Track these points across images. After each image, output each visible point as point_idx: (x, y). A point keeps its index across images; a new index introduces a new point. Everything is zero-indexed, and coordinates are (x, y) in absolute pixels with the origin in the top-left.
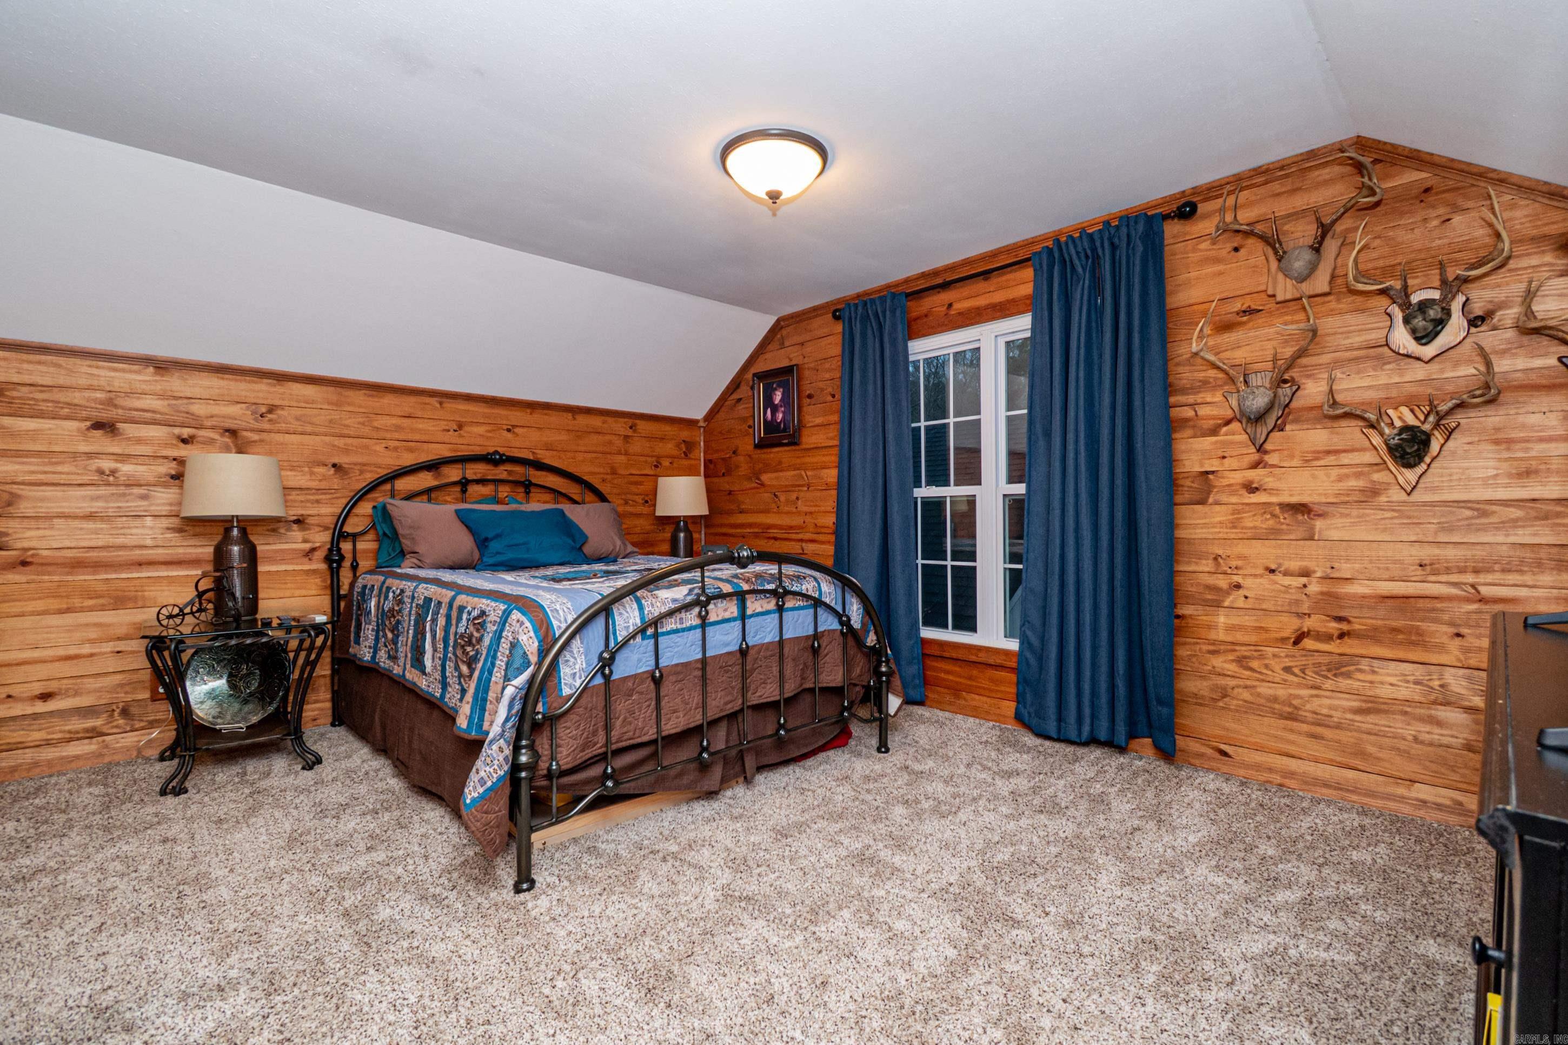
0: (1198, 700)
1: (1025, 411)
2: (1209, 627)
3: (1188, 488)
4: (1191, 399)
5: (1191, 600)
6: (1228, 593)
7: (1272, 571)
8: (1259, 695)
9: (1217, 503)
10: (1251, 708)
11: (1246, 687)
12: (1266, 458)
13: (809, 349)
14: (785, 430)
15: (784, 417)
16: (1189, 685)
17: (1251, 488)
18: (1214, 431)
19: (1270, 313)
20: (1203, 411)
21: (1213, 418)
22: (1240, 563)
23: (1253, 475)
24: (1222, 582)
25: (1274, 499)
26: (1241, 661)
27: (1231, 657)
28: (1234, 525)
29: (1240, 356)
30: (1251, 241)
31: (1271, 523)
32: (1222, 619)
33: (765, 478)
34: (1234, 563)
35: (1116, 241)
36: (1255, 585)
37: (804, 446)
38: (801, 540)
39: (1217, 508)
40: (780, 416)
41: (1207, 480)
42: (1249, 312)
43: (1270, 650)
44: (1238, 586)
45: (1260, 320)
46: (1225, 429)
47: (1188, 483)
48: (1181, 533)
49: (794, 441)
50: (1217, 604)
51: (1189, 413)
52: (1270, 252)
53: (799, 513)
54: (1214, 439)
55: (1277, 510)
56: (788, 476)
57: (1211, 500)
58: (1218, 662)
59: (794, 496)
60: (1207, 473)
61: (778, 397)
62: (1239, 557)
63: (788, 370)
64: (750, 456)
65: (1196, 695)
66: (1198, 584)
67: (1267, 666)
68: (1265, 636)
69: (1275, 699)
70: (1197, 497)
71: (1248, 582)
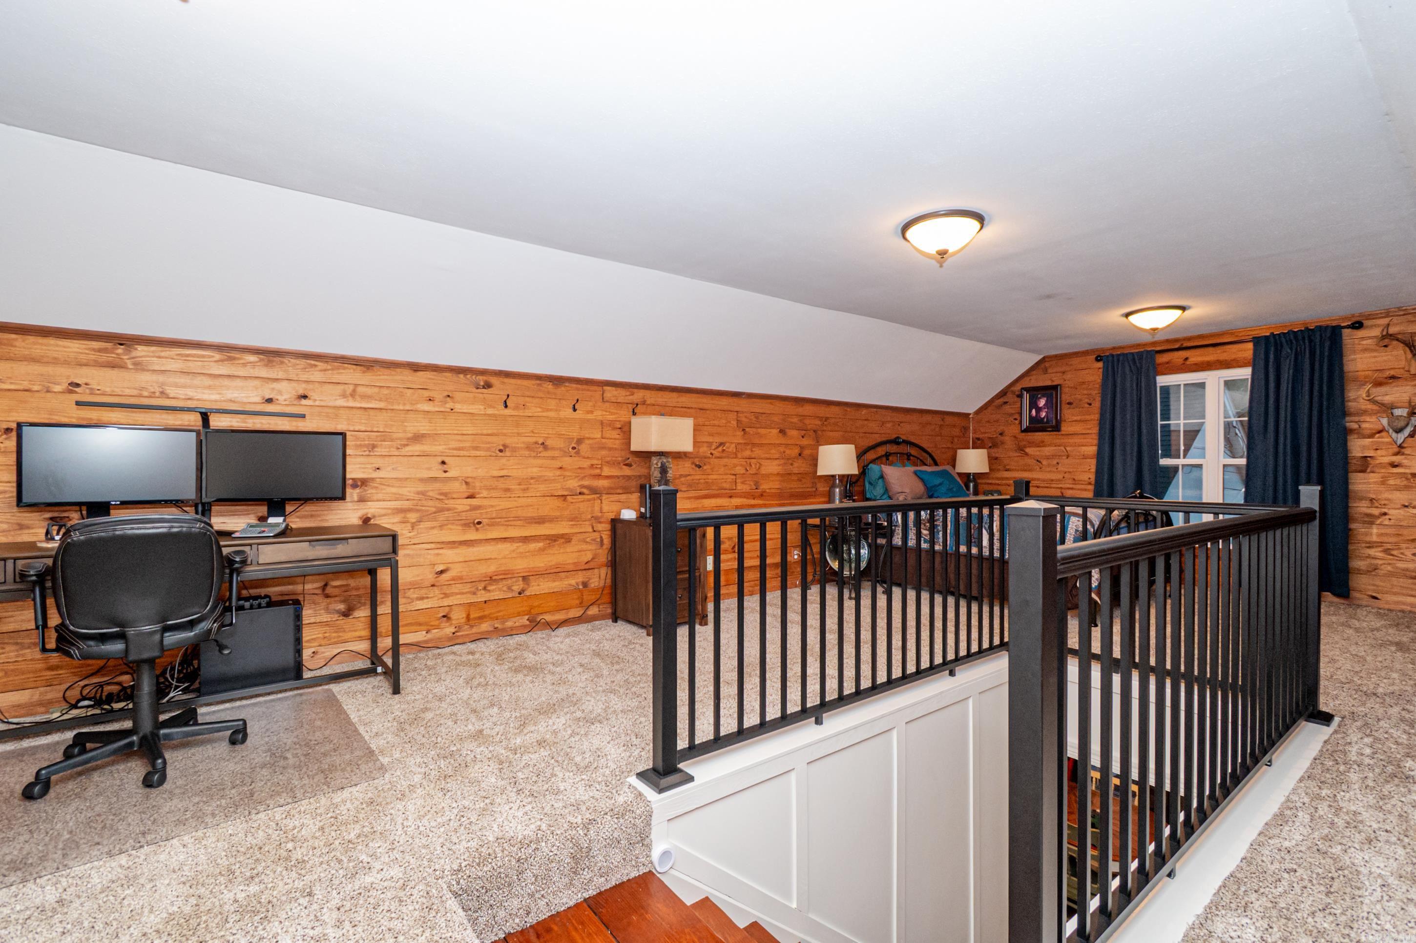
0: (1359, 571)
1: (1246, 419)
2: (1366, 534)
3: (1354, 464)
4: (1356, 419)
5: (1355, 520)
6: (1378, 517)
7: (1406, 506)
8: (1397, 568)
9: (1373, 472)
10: (1391, 574)
11: (1389, 564)
12: (1403, 450)
13: (1068, 376)
14: (1047, 422)
15: (1047, 416)
16: (1356, 563)
17: (1394, 465)
18: (1372, 436)
19: (1406, 379)
20: (1364, 425)
21: (1371, 429)
22: (1386, 502)
23: (1396, 459)
24: (1376, 512)
25: (1407, 471)
26: (1387, 551)
27: (1380, 549)
28: (1383, 483)
29: (1387, 399)
30: (1395, 343)
31: (1405, 483)
32: (1375, 530)
33: (1028, 450)
34: (1383, 502)
35: (1312, 338)
36: (1395, 513)
37: (1063, 433)
38: (1061, 488)
39: (1372, 474)
40: (1043, 414)
41: (1366, 461)
42: (1393, 377)
43: (1404, 546)
44: (1385, 514)
45: (1400, 382)
46: (1377, 435)
47: (1354, 461)
48: (1351, 487)
49: (1057, 428)
50: (1372, 523)
51: (1355, 426)
52: (1407, 349)
53: (1059, 472)
54: (1371, 440)
55: (1410, 476)
56: (1048, 451)
57: (1368, 470)
58: (1372, 552)
59: (1055, 462)
60: (1366, 457)
61: (1042, 402)
62: (1388, 500)
63: (1055, 388)
64: (1015, 437)
65: (1359, 570)
66: (1361, 513)
67: (1402, 554)
68: (1401, 538)
69: (1407, 570)
70: (1360, 468)
71: (1391, 512)
